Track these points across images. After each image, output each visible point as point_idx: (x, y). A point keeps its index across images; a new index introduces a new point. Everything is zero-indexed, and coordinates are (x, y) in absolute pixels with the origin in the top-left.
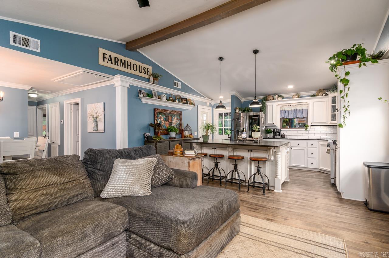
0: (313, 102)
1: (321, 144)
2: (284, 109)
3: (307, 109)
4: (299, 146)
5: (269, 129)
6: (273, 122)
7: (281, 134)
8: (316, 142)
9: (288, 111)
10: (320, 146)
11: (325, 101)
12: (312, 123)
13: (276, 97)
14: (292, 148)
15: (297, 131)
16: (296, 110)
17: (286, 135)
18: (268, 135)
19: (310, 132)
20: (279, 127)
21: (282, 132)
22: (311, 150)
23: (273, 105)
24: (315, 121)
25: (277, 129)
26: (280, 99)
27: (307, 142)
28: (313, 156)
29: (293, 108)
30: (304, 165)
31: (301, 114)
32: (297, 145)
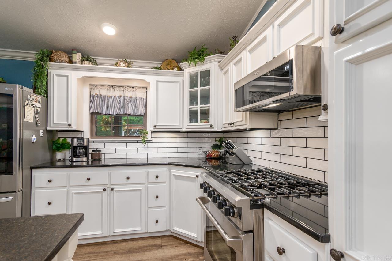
0: (158, 81)
1: (173, 175)
2: (98, 93)
3: (145, 97)
4: (129, 181)
5: (61, 139)
6: (68, 121)
7: (90, 151)
8: (164, 169)
9: (108, 98)
10: (173, 178)
11: (178, 82)
12: (155, 126)
13: (77, 57)
14: (112, 189)
15: (127, 142)
16: (124, 97)
17: (102, 152)
18: (59, 155)
19: (150, 145)
20: (87, 135)
21: (93, 146)
22: (155, 189)
23: (67, 76)
24: (162, 123)
25: (78, 139)
26: (86, 64)
27: (147, 170)
28: (159, 202)
29: (117, 93)
30: (141, 227)
31: (133, 107)
32: (124, 181)
